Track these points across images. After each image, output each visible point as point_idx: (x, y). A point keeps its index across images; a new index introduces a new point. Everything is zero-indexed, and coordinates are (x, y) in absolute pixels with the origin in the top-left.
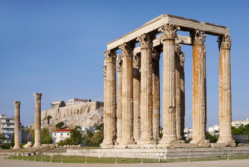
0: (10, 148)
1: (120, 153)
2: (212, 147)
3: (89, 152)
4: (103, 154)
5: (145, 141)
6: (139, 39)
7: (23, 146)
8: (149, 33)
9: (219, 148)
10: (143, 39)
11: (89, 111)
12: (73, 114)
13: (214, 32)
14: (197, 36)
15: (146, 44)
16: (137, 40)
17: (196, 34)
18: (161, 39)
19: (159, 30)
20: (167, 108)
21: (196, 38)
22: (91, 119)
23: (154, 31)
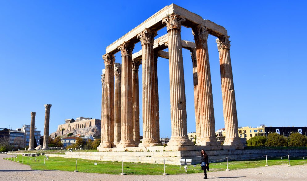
0: (24, 150)
1: (119, 157)
2: (224, 150)
3: (80, 155)
4: (100, 157)
5: (149, 143)
6: (140, 36)
7: (35, 148)
8: (150, 28)
9: (231, 151)
10: (144, 35)
11: (90, 125)
12: (79, 128)
13: (216, 31)
14: (201, 31)
15: (147, 39)
16: (137, 37)
17: (200, 29)
18: (159, 41)
19: (162, 22)
20: (176, 103)
21: (199, 33)
22: (91, 131)
23: (156, 25)
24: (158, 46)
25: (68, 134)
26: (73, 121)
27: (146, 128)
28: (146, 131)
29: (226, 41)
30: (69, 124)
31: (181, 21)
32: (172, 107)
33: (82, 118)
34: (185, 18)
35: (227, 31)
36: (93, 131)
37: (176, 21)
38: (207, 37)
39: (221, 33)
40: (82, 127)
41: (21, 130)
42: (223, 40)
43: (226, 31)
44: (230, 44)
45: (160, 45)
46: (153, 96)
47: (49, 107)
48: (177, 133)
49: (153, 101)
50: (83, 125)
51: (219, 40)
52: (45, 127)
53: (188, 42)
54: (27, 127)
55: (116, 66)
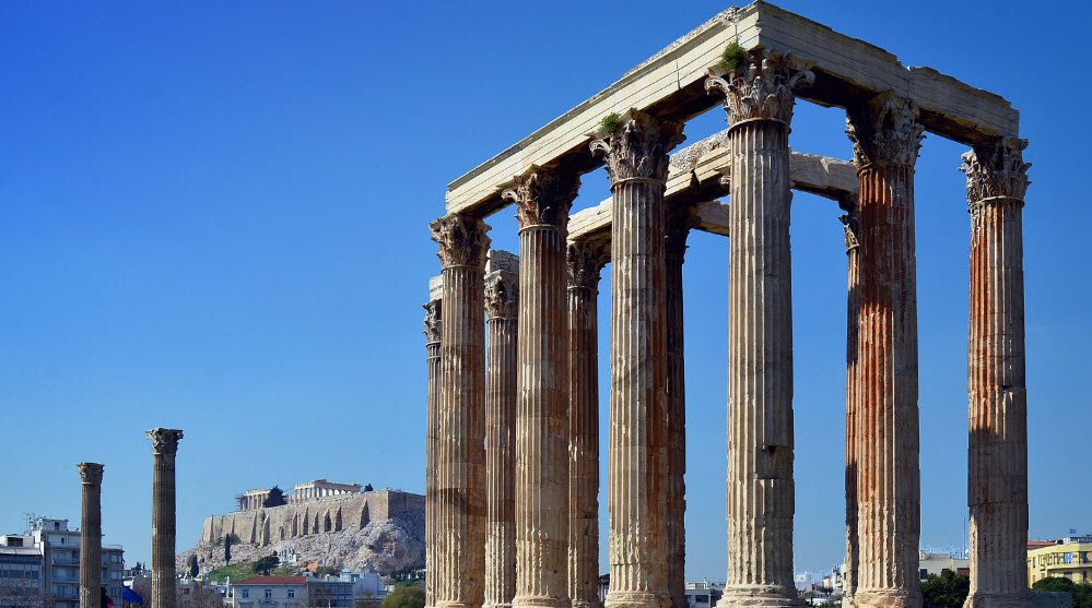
6: (605, 145)
8: (653, 110)
10: (624, 141)
11: (365, 520)
12: (310, 530)
13: (959, 119)
14: (889, 123)
15: (637, 161)
16: (592, 150)
17: (882, 115)
18: (695, 161)
19: (708, 86)
20: (750, 452)
21: (878, 134)
22: (371, 547)
23: (681, 95)
24: (687, 184)
25: (255, 559)
26: (276, 498)
27: (625, 549)
28: (623, 562)
29: (1007, 165)
30: (259, 512)
31: (793, 82)
32: (732, 467)
33: (322, 484)
34: (813, 70)
35: (1017, 113)
36: (376, 548)
37: (770, 85)
38: (912, 154)
39: (988, 126)
40: (322, 530)
41: (26, 543)
42: (994, 157)
43: (1013, 118)
44: (1026, 177)
45: (700, 179)
46: (655, 418)
47: (168, 442)
48: (750, 574)
49: (656, 437)
50: (328, 519)
51: (975, 158)
52: (154, 531)
53: (830, 166)
54: (53, 528)
55: (493, 268)
